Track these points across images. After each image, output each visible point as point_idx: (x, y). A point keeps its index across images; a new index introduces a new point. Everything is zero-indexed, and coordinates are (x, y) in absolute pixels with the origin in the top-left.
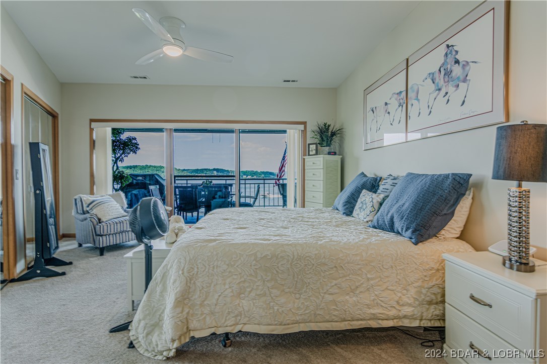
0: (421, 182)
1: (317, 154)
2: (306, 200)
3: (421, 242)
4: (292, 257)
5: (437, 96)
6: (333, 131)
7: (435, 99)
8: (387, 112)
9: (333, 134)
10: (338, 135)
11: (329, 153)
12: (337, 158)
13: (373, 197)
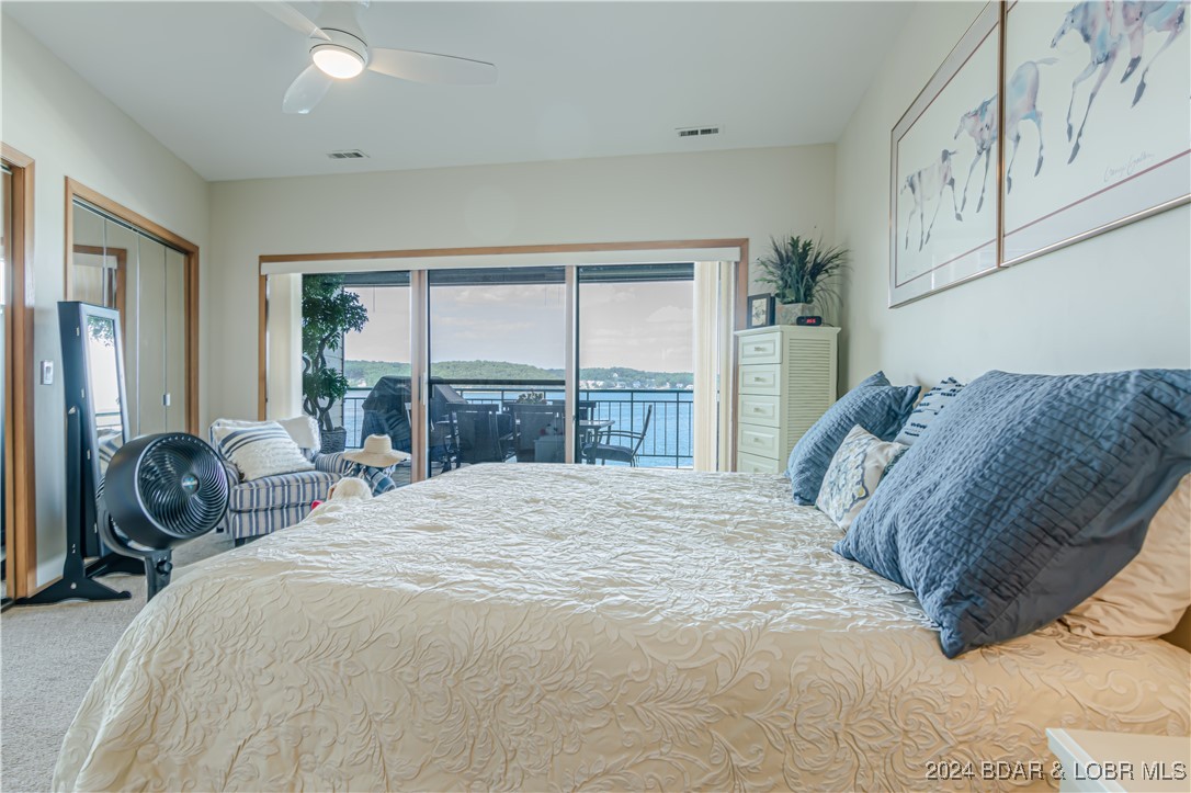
0: (1011, 403)
1: (772, 321)
2: (740, 447)
3: (974, 646)
4: (465, 653)
5: (1098, 86)
6: (819, 260)
7: (1092, 96)
8: (948, 181)
9: (818, 268)
10: (836, 271)
11: (801, 321)
12: (829, 334)
13: (869, 450)
